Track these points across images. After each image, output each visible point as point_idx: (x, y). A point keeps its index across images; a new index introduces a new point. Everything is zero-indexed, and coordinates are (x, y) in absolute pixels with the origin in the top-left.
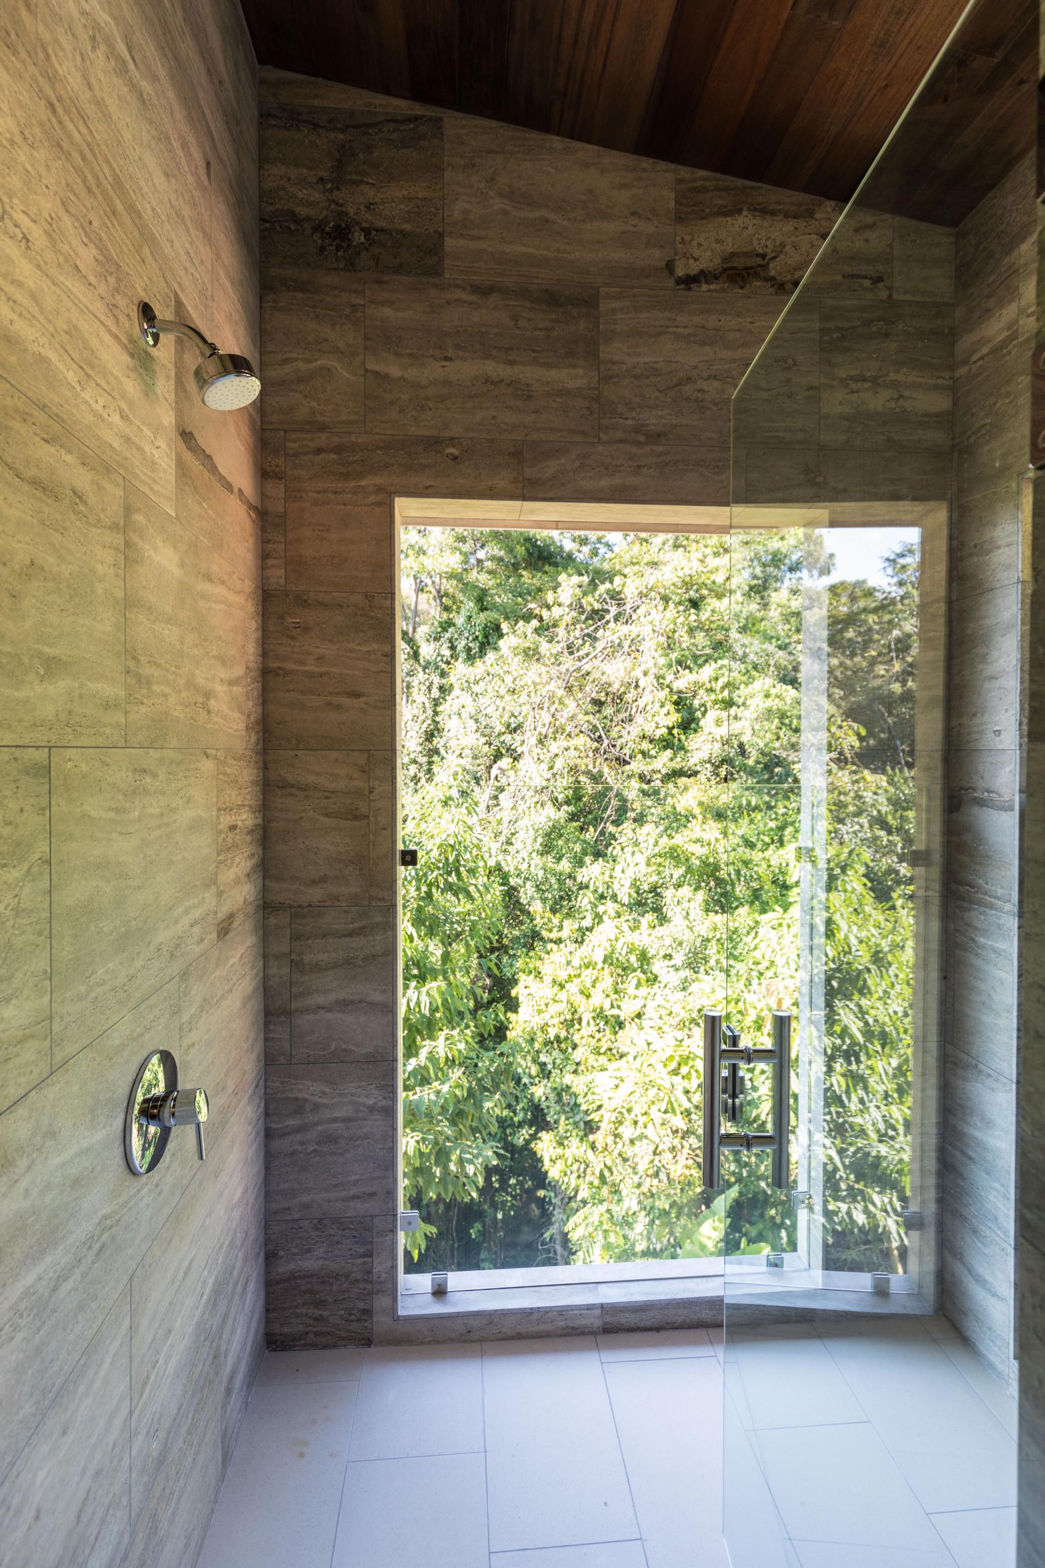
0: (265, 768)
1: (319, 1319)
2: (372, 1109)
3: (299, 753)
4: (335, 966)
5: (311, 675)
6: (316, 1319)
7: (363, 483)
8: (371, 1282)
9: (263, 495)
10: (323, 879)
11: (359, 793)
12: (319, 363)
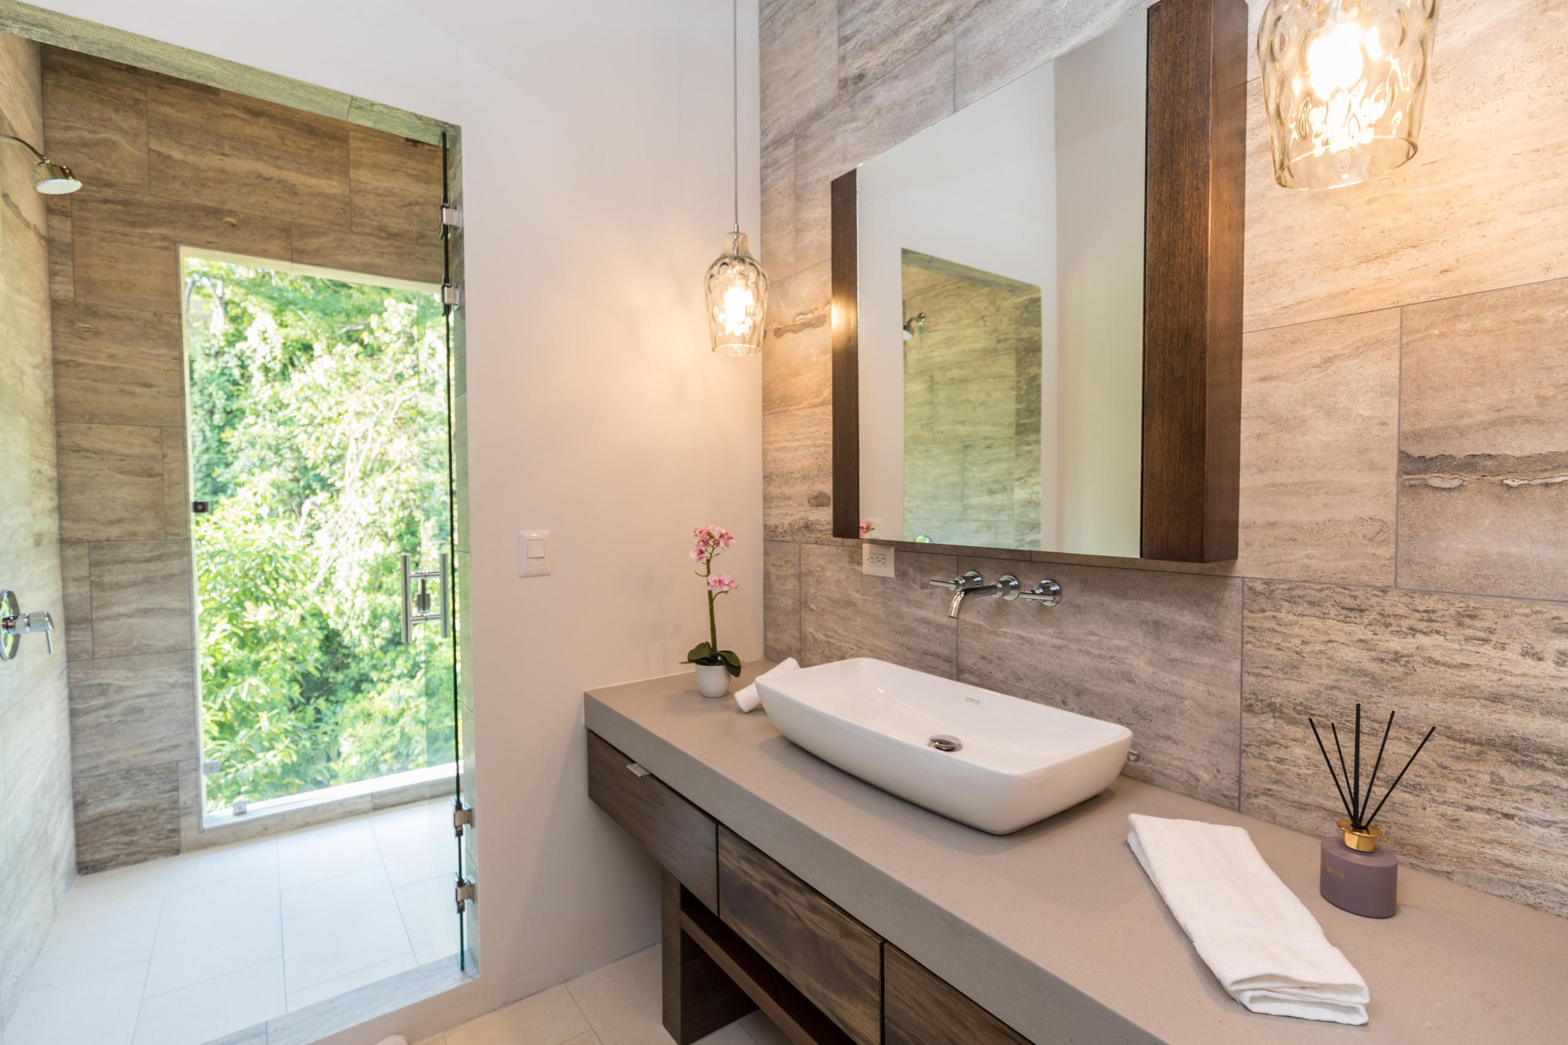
0: (58, 435)
1: (131, 843)
2: (173, 685)
3: (93, 426)
4: (135, 584)
5: (103, 368)
6: (126, 844)
7: (150, 231)
8: (178, 809)
9: (49, 227)
10: (121, 520)
11: (153, 457)
12: (102, 135)
